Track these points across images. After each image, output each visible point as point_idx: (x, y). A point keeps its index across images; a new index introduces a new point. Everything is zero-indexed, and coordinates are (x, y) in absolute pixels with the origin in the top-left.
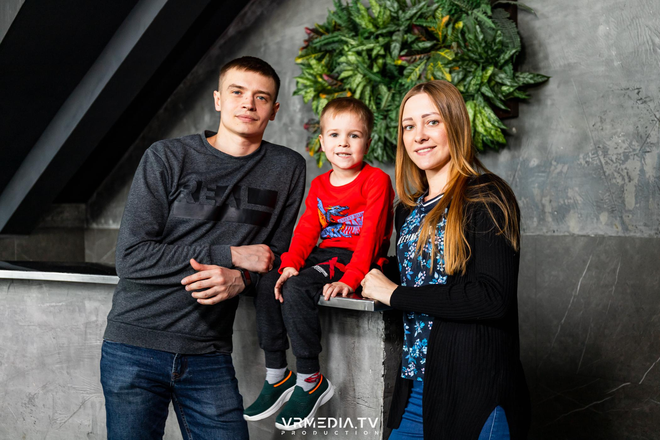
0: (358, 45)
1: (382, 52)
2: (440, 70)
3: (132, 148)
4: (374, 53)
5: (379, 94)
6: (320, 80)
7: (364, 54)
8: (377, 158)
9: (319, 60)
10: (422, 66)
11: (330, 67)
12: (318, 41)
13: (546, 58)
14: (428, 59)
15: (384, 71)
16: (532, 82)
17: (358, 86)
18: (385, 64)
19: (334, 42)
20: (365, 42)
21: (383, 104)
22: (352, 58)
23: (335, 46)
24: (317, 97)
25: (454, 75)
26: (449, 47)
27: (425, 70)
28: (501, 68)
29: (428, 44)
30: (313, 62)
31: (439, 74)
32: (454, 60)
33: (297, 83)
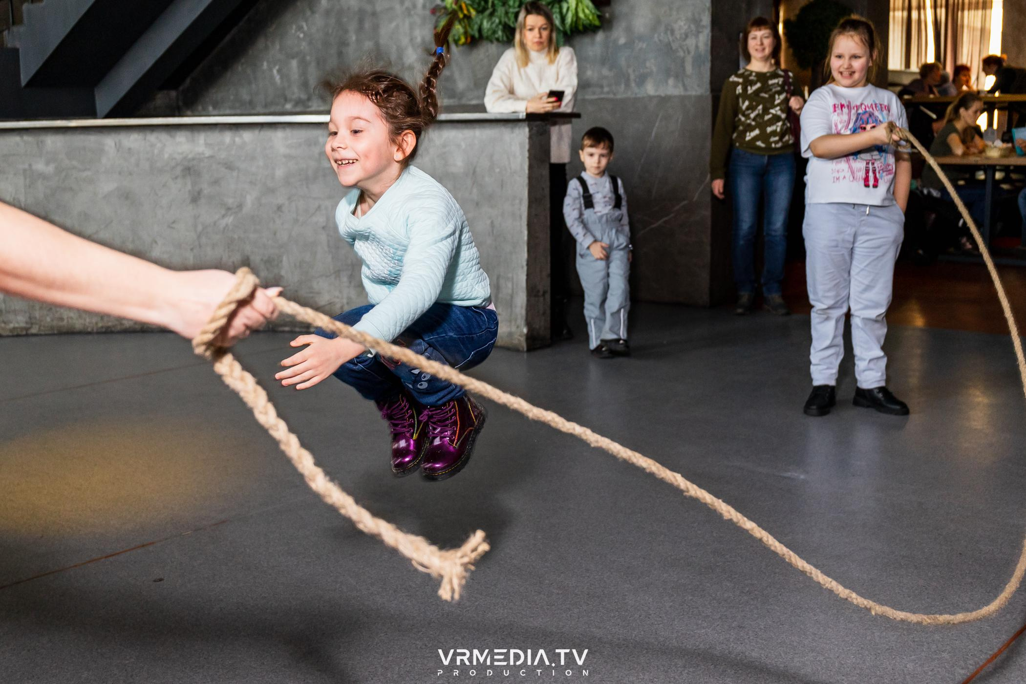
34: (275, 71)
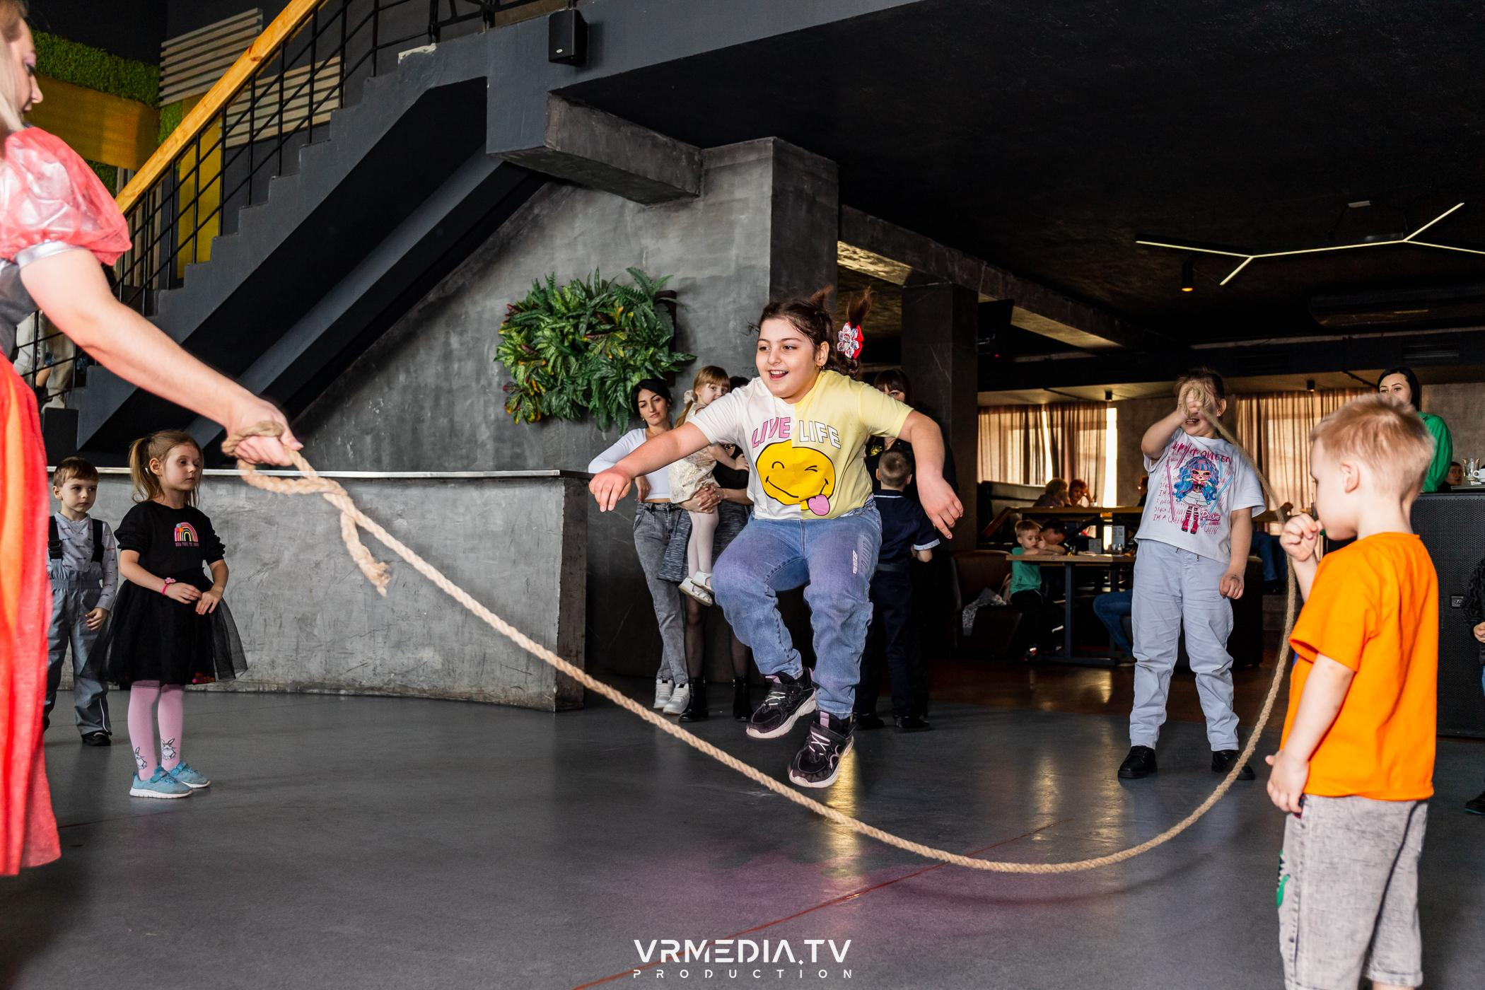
0: (553, 324)
1: (572, 330)
2: (615, 347)
3: (311, 406)
4: (566, 330)
5: (569, 363)
6: (519, 349)
7: (557, 330)
8: (565, 416)
9: (519, 332)
10: (603, 343)
11: (529, 340)
12: (519, 317)
13: (695, 342)
14: (607, 338)
15: (573, 345)
16: (683, 360)
17: (551, 356)
18: (574, 340)
19: (532, 319)
20: (558, 321)
21: (572, 372)
22: (547, 333)
23: (534, 322)
24: (516, 363)
25: (626, 351)
26: (623, 330)
27: (605, 346)
28: (661, 348)
29: (608, 327)
30: (514, 334)
31: (614, 351)
32: (625, 341)
33: (498, 350)
34: (349, 447)
